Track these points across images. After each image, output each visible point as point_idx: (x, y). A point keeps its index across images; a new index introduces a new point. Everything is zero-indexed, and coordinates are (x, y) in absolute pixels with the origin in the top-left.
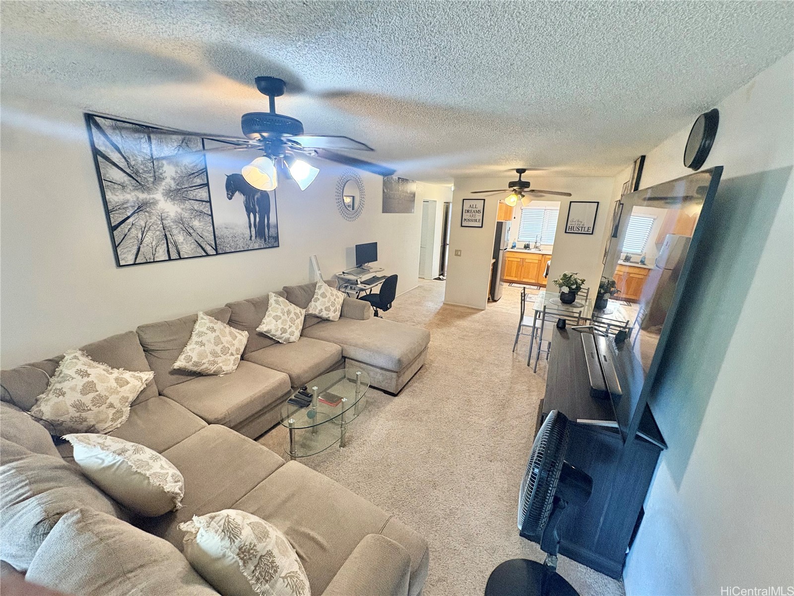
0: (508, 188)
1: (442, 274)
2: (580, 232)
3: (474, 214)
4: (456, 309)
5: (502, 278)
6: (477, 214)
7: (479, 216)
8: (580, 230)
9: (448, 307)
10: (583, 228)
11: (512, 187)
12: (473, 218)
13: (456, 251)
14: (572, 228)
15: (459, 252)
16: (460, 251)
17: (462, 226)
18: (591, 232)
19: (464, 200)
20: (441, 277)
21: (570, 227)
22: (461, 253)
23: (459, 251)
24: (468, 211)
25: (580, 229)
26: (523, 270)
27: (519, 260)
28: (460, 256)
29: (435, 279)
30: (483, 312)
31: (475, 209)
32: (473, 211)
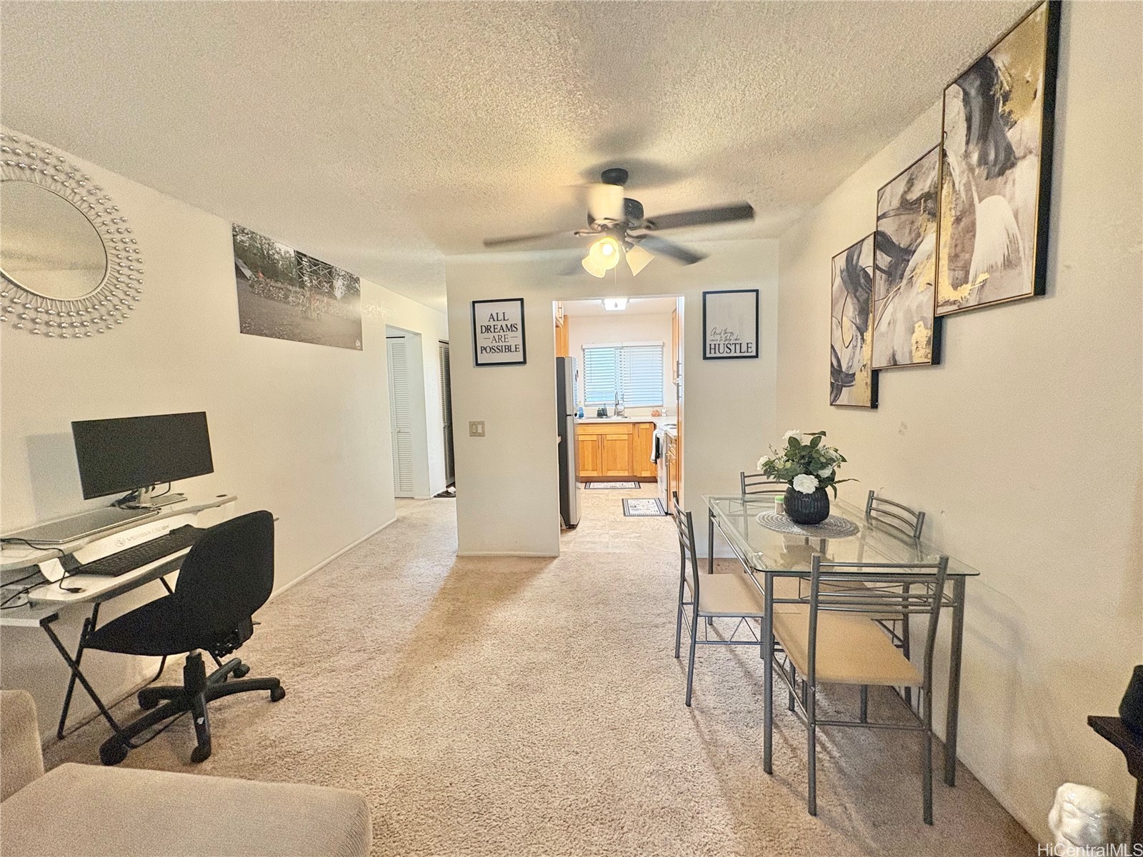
1: (453, 484)
2: (733, 354)
3: (502, 333)
4: (490, 567)
5: (577, 474)
6: (510, 333)
7: (514, 339)
8: (733, 350)
9: (470, 566)
10: (738, 346)
12: (501, 344)
14: (715, 348)
15: (479, 427)
16: (482, 423)
17: (478, 364)
18: (754, 354)
19: (474, 303)
20: (451, 490)
21: (713, 347)
22: (483, 428)
23: (479, 423)
24: (488, 329)
25: (732, 347)
26: (604, 455)
27: (595, 438)
28: (482, 435)
29: (439, 496)
30: (556, 562)
31: (503, 324)
32: (499, 327)
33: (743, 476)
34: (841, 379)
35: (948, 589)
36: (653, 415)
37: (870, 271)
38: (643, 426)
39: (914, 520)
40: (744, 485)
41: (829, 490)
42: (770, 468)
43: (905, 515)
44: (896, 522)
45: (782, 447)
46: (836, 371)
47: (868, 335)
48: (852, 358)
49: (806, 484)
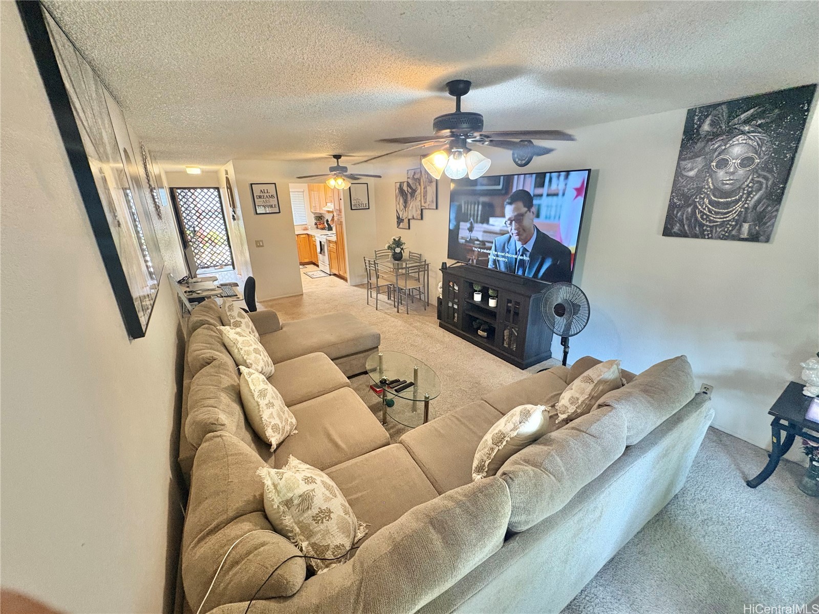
0: (329, 173)
2: (361, 208)
3: (267, 199)
6: (271, 199)
7: (273, 202)
10: (362, 205)
11: (332, 171)
12: (267, 204)
13: (257, 242)
14: (355, 205)
15: (261, 243)
16: (262, 241)
17: (257, 214)
18: (368, 208)
19: (251, 184)
22: (263, 243)
23: (261, 241)
24: (260, 197)
28: (262, 246)
31: (268, 194)
32: (266, 196)
33: (375, 251)
34: (400, 220)
35: (426, 266)
36: (304, 230)
37: (406, 192)
38: (302, 236)
39: (419, 256)
40: (376, 254)
41: (402, 251)
42: (389, 248)
43: (417, 255)
44: (416, 258)
45: (391, 241)
46: (398, 218)
47: (407, 209)
48: (403, 214)
49: (398, 250)
